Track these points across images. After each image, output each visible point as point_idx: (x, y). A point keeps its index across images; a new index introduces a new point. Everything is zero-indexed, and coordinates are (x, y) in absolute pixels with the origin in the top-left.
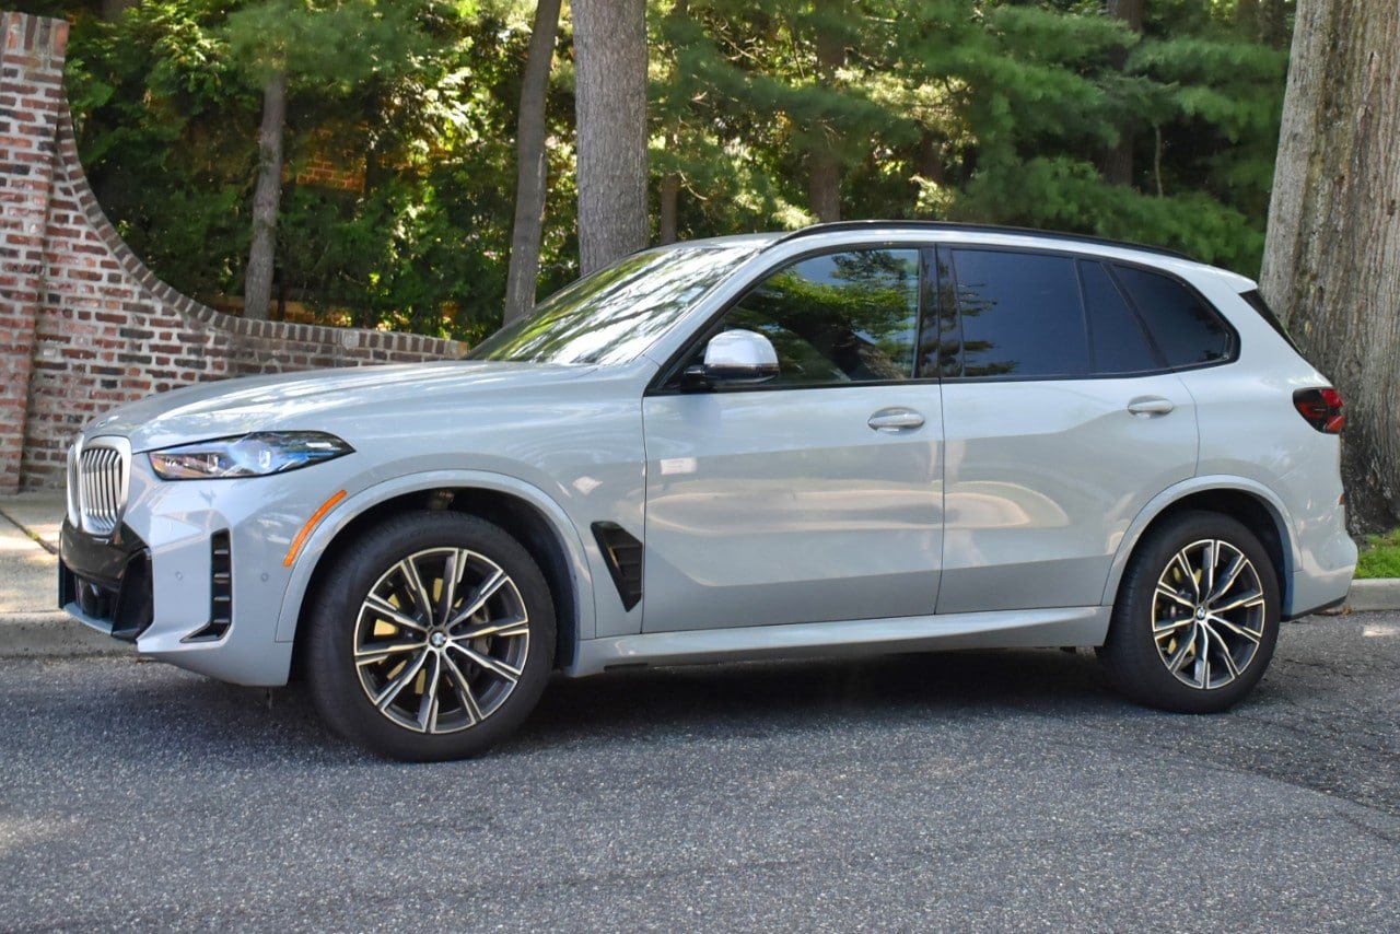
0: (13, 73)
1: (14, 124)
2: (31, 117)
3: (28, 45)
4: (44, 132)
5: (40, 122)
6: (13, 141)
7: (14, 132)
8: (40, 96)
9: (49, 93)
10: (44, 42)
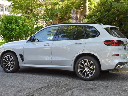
0: (73, 15)
1: (73, 19)
2: (74, 19)
3: (74, 12)
4: (75, 20)
5: (75, 19)
6: (73, 21)
7: (73, 20)
8: (75, 17)
9: (75, 16)
10: (75, 12)
